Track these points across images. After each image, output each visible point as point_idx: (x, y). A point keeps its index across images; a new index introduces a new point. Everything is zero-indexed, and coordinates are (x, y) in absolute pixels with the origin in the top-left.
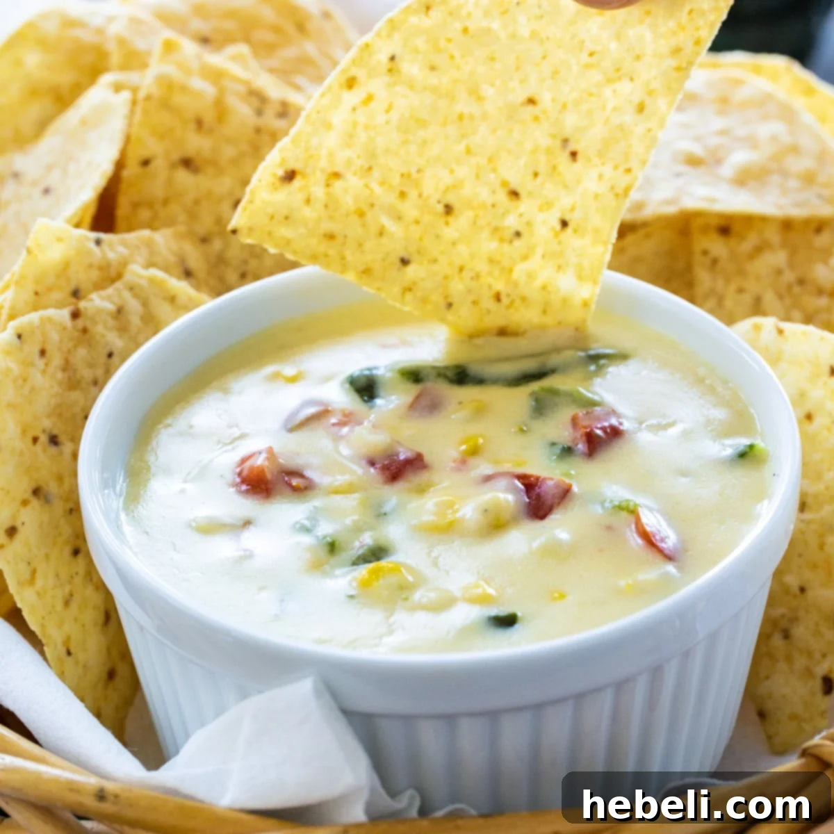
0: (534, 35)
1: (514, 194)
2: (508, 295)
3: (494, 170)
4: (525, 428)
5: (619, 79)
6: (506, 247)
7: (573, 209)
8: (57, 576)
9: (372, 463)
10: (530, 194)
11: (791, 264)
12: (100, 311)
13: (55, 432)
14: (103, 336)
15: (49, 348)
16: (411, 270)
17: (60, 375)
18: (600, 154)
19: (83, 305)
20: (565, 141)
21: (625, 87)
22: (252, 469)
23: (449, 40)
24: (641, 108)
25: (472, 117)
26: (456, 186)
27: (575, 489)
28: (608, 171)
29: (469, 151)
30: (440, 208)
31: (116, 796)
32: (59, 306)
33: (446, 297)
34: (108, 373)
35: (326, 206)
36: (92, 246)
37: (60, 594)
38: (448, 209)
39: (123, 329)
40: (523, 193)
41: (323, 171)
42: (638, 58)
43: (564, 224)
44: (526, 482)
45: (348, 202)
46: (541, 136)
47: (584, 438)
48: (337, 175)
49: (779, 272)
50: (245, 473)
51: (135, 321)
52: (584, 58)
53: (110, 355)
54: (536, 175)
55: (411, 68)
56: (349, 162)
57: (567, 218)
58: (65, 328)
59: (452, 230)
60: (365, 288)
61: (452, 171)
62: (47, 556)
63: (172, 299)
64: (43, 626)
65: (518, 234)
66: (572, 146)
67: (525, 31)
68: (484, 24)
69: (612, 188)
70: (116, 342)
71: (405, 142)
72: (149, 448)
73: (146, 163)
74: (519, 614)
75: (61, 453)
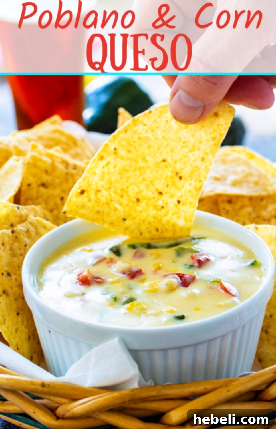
0: (163, 137)
1: (161, 193)
2: (161, 229)
3: (153, 185)
4: (175, 260)
5: (194, 150)
6: (159, 212)
7: (181, 197)
8: (13, 322)
9: (124, 273)
10: (166, 193)
11: (254, 211)
12: (21, 230)
13: (9, 271)
14: (23, 239)
15: (5, 243)
16: (127, 222)
17: (9, 252)
18: (190, 177)
19: (15, 229)
20: (177, 174)
21: (197, 153)
22: (83, 276)
23: (134, 142)
24: (203, 159)
25: (144, 168)
26: (140, 192)
27: (197, 277)
28: (193, 182)
29: (144, 180)
30: (135, 200)
31: (49, 385)
32: (7, 229)
33: (140, 231)
34: (26, 252)
35: (96, 202)
36: (16, 209)
37: (14, 328)
38: (138, 200)
39: (29, 237)
40: (164, 193)
41: (94, 190)
42: (201, 142)
43: (179, 202)
44: (180, 275)
45: (103, 200)
46: (168, 172)
47: (197, 261)
48: (99, 191)
49: (250, 214)
50: (80, 279)
51: (33, 234)
52: (182, 144)
53: (26, 245)
54: (168, 186)
55: (122, 152)
56: (102, 186)
57: (180, 200)
58: (9, 236)
59: (140, 207)
60: (111, 229)
61: (138, 187)
62: (9, 314)
63: (45, 227)
64: (9, 339)
65: (163, 207)
66: (180, 175)
67: (160, 137)
68: (146, 135)
69: (195, 187)
70: (27, 241)
71: (121, 178)
72: (44, 274)
73: (29, 185)
74: (185, 315)
75: (11, 279)
